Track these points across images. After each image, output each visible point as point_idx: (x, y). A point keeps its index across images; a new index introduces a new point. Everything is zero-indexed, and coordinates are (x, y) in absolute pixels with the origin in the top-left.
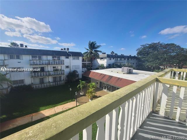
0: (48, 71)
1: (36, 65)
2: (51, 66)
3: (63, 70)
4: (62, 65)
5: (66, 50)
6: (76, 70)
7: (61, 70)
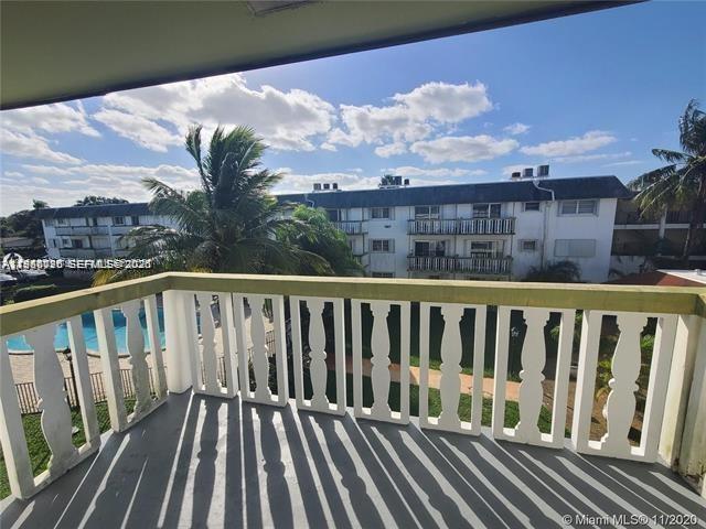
0: (456, 257)
1: (422, 234)
2: (465, 240)
3: (509, 257)
4: (504, 237)
5: (535, 174)
6: (570, 259)
7: (500, 255)
